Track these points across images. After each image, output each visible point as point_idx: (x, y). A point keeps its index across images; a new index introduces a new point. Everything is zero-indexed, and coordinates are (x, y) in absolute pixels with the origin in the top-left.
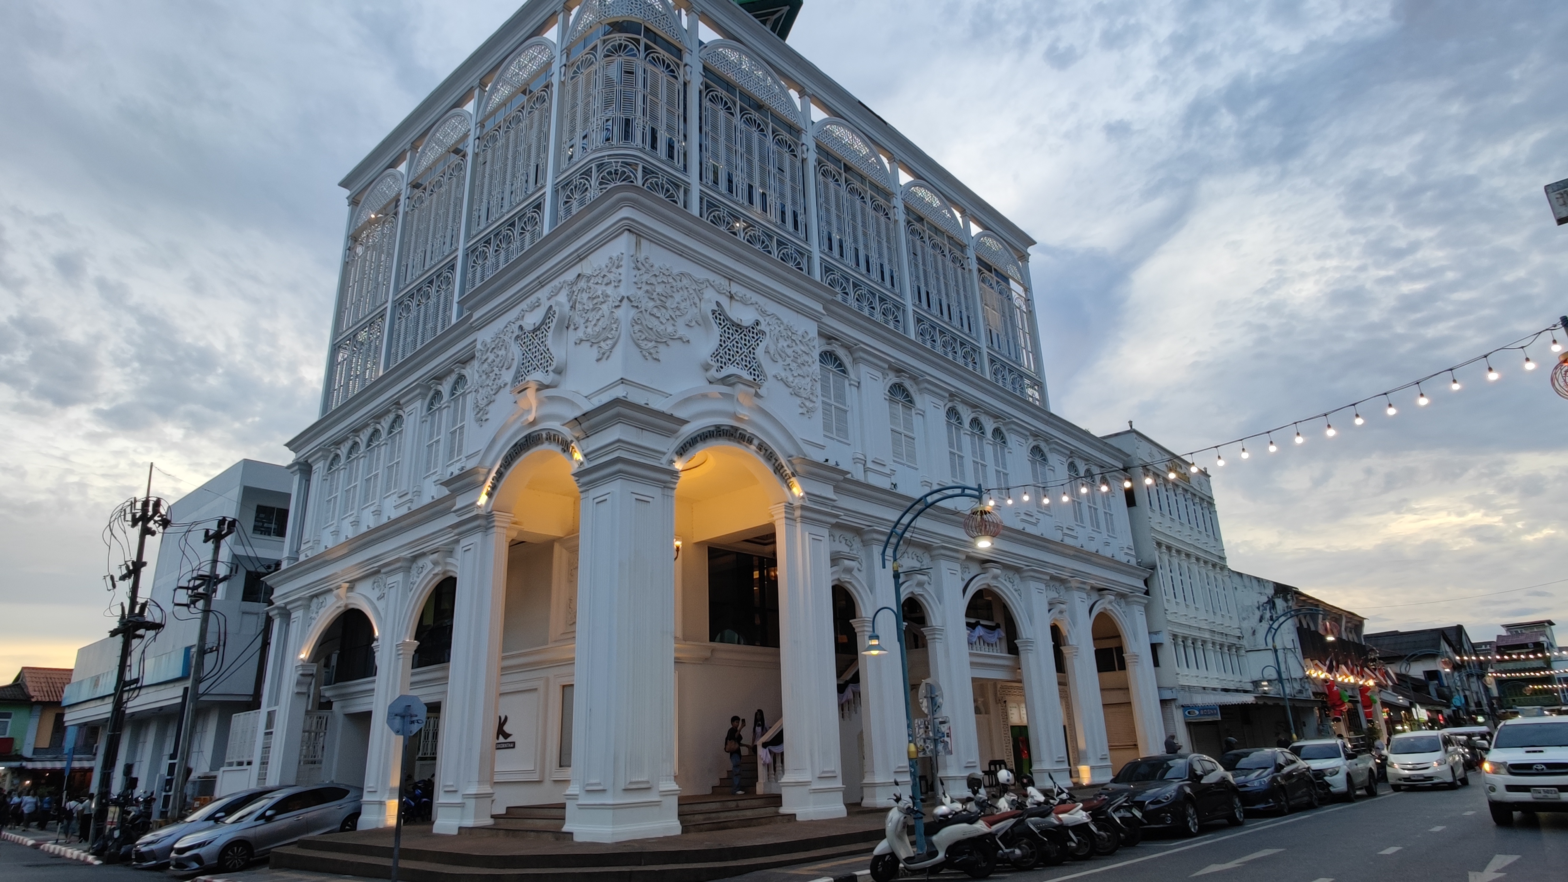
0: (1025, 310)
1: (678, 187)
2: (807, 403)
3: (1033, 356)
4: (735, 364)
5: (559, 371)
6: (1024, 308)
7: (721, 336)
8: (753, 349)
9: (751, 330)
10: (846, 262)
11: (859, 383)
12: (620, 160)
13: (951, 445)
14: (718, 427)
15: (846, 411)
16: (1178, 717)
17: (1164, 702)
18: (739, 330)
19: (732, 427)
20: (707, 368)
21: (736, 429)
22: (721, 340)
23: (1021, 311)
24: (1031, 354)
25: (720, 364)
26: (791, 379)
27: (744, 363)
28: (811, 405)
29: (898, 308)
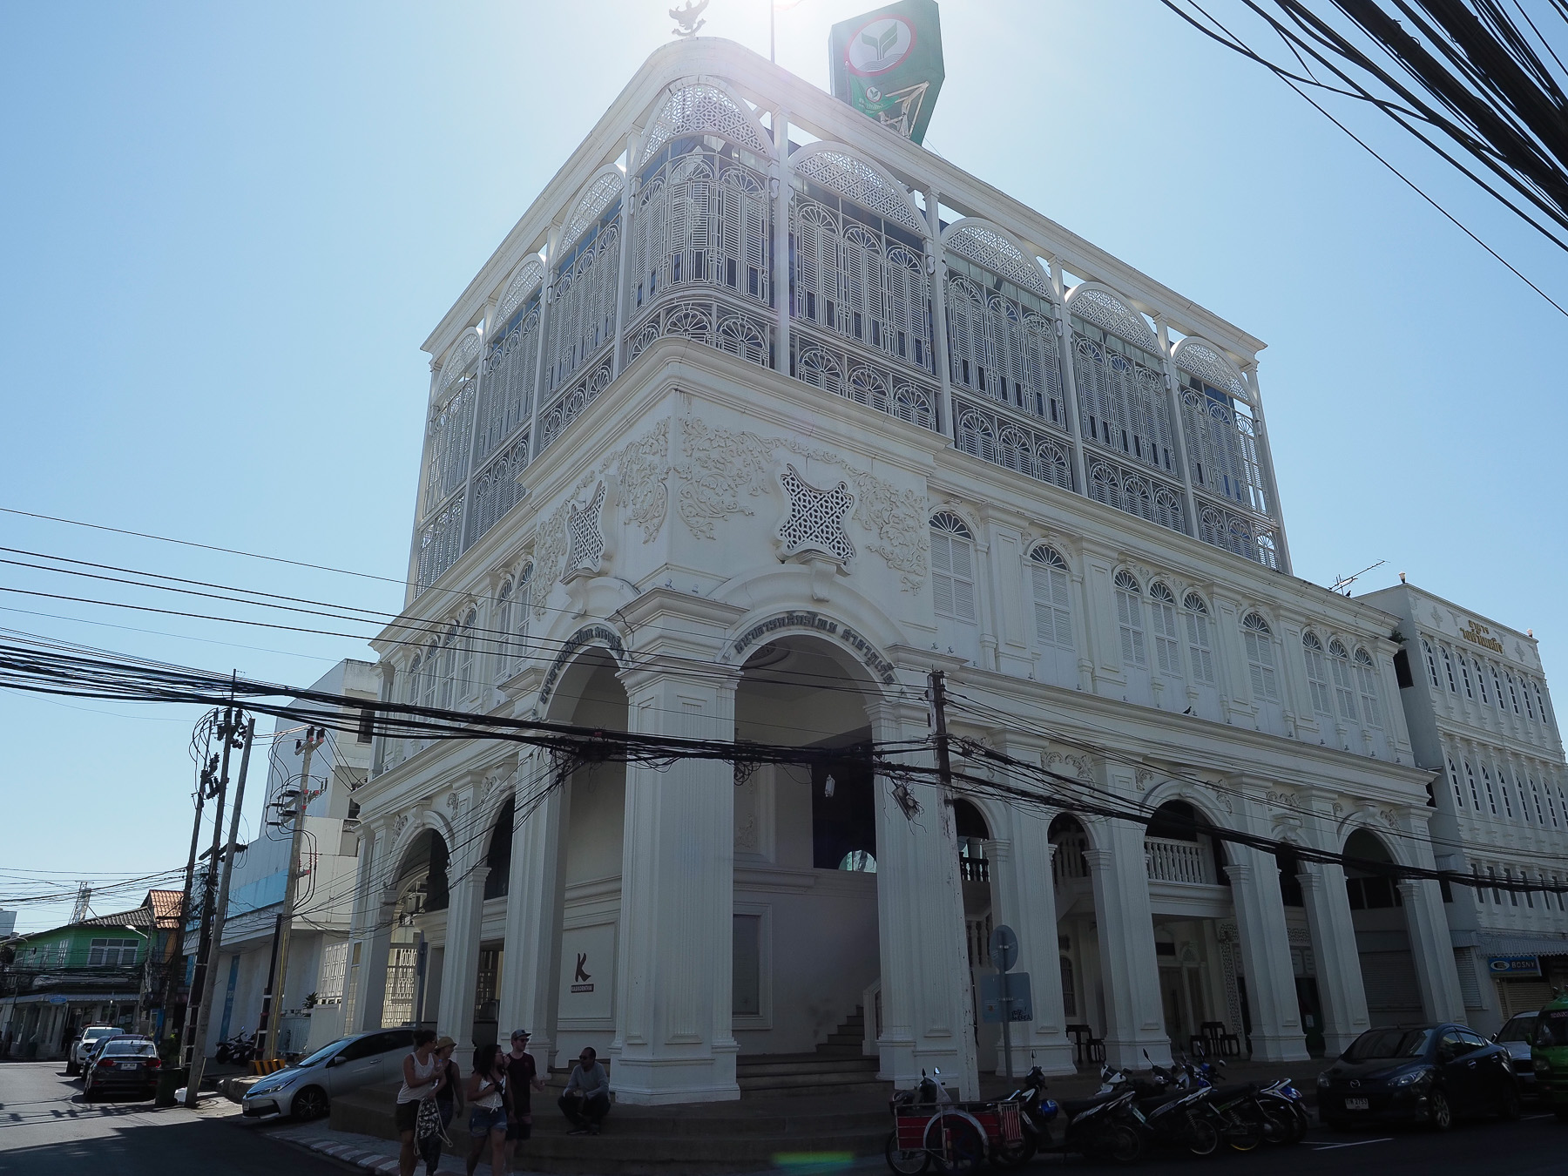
0: (1252, 435)
1: (762, 326)
2: (912, 577)
3: (1264, 493)
4: (813, 537)
5: (608, 557)
6: (1250, 432)
7: (794, 504)
8: (838, 517)
9: (835, 494)
10: (988, 396)
11: (988, 548)
12: (691, 302)
13: (1123, 618)
14: (790, 613)
15: (970, 585)
16: (1480, 969)
17: (1459, 952)
18: (818, 495)
19: (808, 612)
20: (777, 544)
21: (814, 615)
22: (794, 510)
23: (1247, 437)
24: (1261, 492)
25: (792, 539)
26: (889, 548)
27: (825, 535)
28: (918, 579)
29: (1063, 447)
